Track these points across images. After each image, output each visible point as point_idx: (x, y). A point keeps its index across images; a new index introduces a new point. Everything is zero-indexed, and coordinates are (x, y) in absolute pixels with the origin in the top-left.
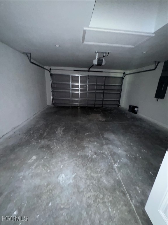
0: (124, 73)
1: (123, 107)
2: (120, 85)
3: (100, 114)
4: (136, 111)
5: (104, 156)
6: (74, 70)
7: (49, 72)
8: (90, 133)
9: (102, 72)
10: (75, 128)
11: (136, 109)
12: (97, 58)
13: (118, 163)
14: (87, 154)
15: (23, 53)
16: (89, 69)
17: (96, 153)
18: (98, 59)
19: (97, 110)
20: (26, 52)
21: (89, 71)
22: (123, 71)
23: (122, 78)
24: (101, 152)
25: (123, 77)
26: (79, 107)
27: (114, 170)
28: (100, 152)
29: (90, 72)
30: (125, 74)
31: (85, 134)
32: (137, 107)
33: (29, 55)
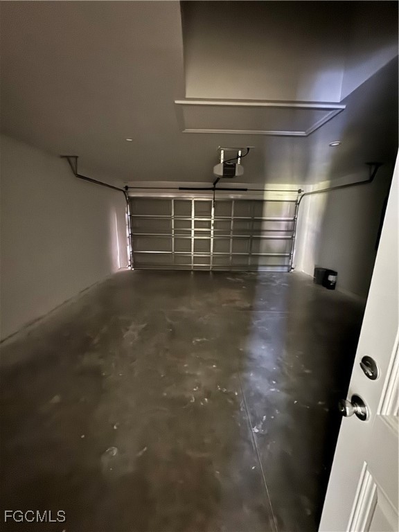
0: (300, 191)
1: (299, 273)
2: (292, 219)
3: (238, 291)
4: (330, 282)
5: (230, 401)
6: (180, 189)
7: (122, 193)
8: (205, 339)
9: (246, 190)
10: (171, 326)
11: (331, 278)
12: (222, 161)
13: (264, 423)
14: (187, 395)
15: (62, 157)
16: (214, 184)
17: (208, 395)
18: (224, 162)
19: (233, 280)
20: (67, 154)
21: (214, 189)
22: (296, 187)
23: (297, 203)
24: (225, 390)
25: (296, 201)
26: (192, 273)
27: (250, 442)
28: (221, 391)
29: (216, 191)
30: (302, 193)
31: (191, 341)
32: (334, 273)
33: (73, 160)
